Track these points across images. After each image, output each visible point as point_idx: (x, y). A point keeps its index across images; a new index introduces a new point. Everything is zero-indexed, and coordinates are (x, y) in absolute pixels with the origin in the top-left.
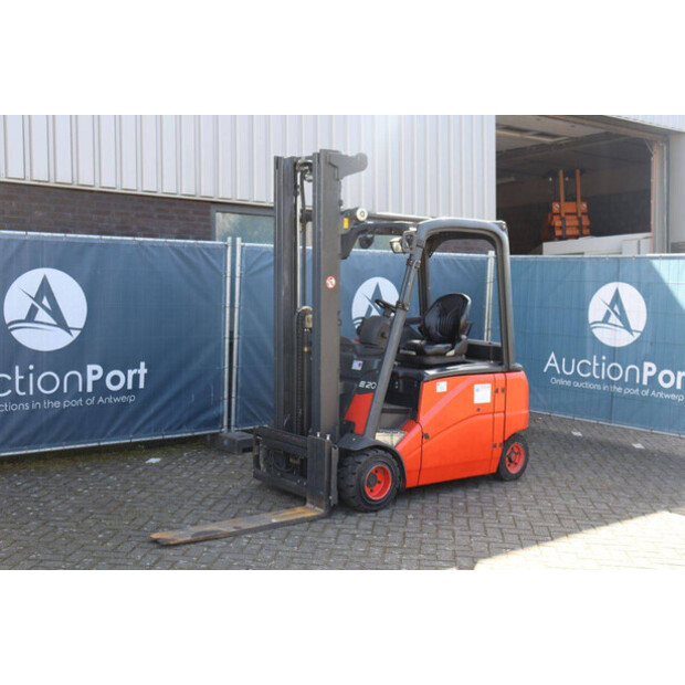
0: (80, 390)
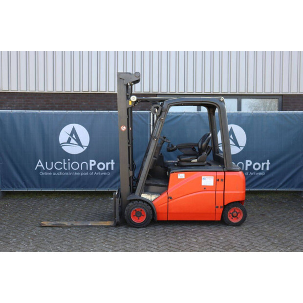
0: (87, 169)
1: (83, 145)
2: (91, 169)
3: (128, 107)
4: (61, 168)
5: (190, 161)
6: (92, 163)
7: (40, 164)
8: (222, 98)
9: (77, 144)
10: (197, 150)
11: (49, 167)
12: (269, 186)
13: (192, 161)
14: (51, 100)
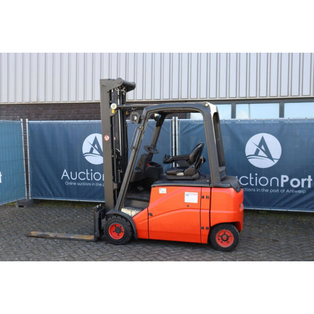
3: (111, 115)
4: (85, 179)
5: (176, 175)
7: (65, 174)
9: (99, 154)
11: (74, 177)
12: (311, 207)
13: (178, 175)
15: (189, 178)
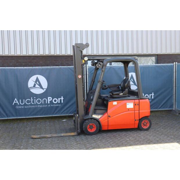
0: (47, 103)
1: (43, 88)
2: (49, 103)
3: (82, 64)
4: (30, 103)
5: (119, 94)
6: (50, 99)
7: (16, 101)
8: (136, 57)
9: (40, 87)
10: (120, 88)
11: (22, 102)
12: (154, 108)
13: (120, 94)
14: (19, 60)
15: (125, 96)
